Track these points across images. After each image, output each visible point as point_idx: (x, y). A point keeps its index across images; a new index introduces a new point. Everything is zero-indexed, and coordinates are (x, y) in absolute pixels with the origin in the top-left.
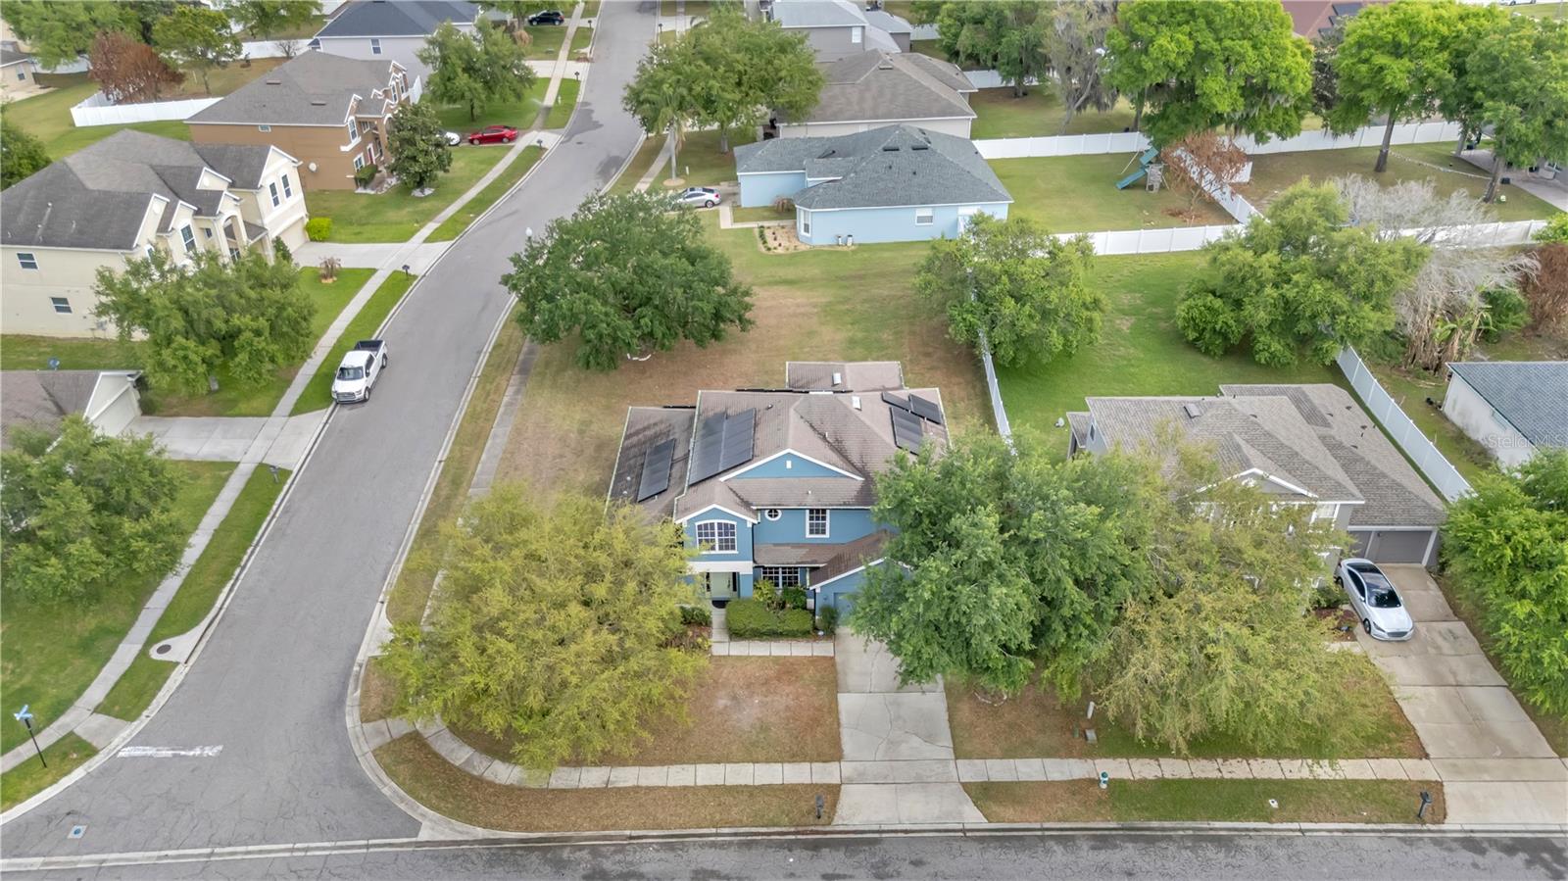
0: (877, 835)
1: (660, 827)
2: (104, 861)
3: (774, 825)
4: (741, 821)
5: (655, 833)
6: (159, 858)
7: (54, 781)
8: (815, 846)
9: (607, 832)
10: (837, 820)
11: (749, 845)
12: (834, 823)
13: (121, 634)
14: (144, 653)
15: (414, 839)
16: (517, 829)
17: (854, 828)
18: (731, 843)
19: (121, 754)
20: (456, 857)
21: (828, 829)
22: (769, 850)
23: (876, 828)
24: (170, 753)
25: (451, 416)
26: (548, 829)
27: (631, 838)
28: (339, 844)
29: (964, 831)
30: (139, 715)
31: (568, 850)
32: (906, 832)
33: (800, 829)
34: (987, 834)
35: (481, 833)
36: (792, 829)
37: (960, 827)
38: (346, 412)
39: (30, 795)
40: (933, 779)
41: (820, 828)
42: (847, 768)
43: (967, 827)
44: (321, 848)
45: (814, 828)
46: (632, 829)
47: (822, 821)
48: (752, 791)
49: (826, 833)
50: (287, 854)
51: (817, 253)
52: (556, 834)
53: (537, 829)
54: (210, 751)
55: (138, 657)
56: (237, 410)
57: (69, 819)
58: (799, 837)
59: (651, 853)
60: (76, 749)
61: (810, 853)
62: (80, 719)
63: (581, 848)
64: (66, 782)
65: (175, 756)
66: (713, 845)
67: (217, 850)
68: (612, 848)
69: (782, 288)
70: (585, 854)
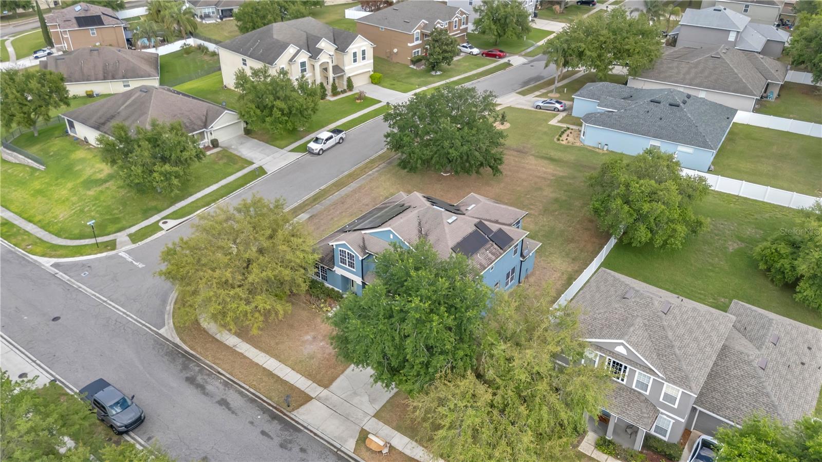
0: (302, 428)
1: (231, 374)
2: (80, 287)
3: (270, 399)
4: (260, 390)
5: (228, 376)
6: (93, 295)
7: (96, 254)
8: (274, 417)
9: (213, 365)
10: (295, 413)
11: (252, 401)
12: (293, 413)
13: (159, 211)
14: (159, 221)
15: (157, 330)
16: (189, 346)
17: (297, 419)
18: (248, 396)
19: (120, 254)
20: (161, 345)
21: (288, 413)
22: (257, 408)
23: (305, 425)
24: (130, 260)
25: (344, 172)
26: (197, 352)
27: (219, 373)
28: (138, 319)
29: (339, 449)
30: (137, 242)
31: (194, 364)
32: (315, 434)
33: (278, 407)
34: (346, 457)
35: (178, 341)
36: (275, 405)
37: (339, 446)
38: (309, 157)
39: (87, 255)
40: (352, 419)
41: (285, 411)
42: (325, 393)
43: (343, 449)
44: (132, 317)
45: (283, 409)
46: (223, 369)
47: (289, 408)
48: (278, 380)
49: (285, 414)
50: (121, 314)
51: (583, 149)
52: (198, 356)
53: (194, 350)
54: (141, 266)
55: (155, 222)
56: (274, 143)
57: (88, 269)
58: (274, 410)
59: (217, 383)
60: (112, 245)
61: (269, 419)
62: (122, 237)
63: (199, 366)
64: (99, 255)
65: (132, 262)
66: (241, 393)
67: (108, 301)
68: (208, 372)
69: (546, 162)
70: (197, 369)
